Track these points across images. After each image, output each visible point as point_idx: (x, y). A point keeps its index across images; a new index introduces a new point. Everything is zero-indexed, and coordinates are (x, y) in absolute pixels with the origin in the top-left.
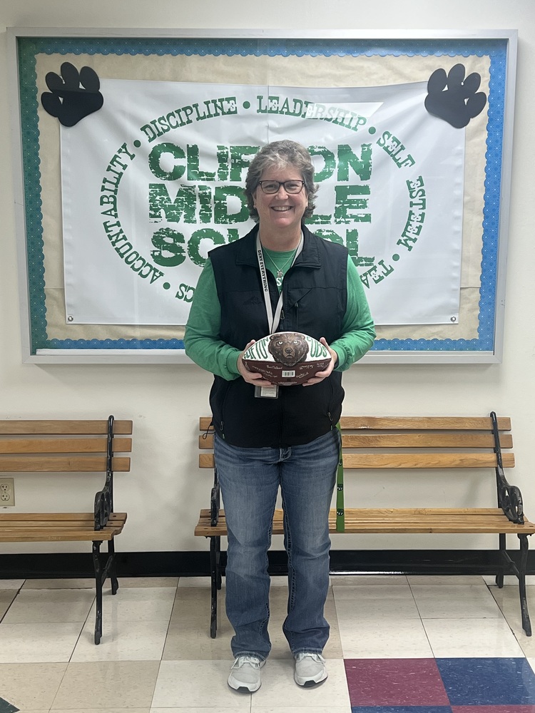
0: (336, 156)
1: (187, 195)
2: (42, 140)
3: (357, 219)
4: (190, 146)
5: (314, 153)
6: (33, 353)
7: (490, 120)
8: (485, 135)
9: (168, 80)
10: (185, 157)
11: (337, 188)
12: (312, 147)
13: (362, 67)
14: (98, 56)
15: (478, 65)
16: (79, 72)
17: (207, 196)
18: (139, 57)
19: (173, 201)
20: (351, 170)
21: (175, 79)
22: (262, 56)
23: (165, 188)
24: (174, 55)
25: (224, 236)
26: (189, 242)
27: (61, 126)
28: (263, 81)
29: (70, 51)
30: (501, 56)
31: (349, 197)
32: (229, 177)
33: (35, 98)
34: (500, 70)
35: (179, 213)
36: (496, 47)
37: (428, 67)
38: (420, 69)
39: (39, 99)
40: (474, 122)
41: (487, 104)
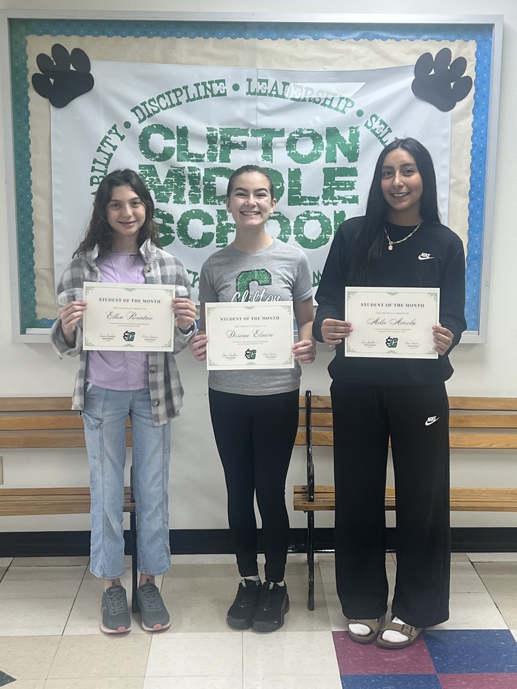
0: (324, 138)
1: (177, 176)
2: (32, 120)
3: (344, 200)
4: (180, 128)
5: (302, 135)
6: (23, 332)
7: (476, 104)
8: (471, 118)
9: (158, 62)
10: (174, 139)
11: (325, 170)
12: (301, 129)
13: (350, 50)
14: (88, 37)
15: (465, 50)
16: (70, 53)
17: (195, 177)
18: (130, 39)
19: (162, 181)
20: (338, 151)
21: (165, 62)
22: (252, 39)
23: (155, 169)
24: (164, 37)
25: (213, 217)
26: (178, 223)
27: (52, 107)
28: (252, 64)
29: (61, 33)
30: (486, 41)
31: (337, 179)
32: (218, 158)
33: (25, 78)
34: (486, 54)
35: (169, 194)
36: (482, 32)
37: (415, 51)
38: (408, 53)
39: (30, 80)
40: (460, 106)
41: (473, 88)
